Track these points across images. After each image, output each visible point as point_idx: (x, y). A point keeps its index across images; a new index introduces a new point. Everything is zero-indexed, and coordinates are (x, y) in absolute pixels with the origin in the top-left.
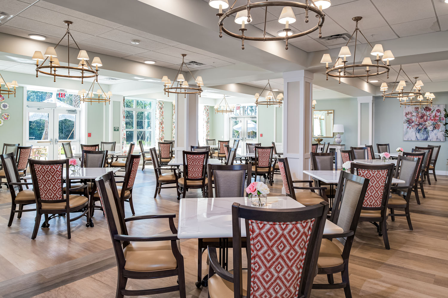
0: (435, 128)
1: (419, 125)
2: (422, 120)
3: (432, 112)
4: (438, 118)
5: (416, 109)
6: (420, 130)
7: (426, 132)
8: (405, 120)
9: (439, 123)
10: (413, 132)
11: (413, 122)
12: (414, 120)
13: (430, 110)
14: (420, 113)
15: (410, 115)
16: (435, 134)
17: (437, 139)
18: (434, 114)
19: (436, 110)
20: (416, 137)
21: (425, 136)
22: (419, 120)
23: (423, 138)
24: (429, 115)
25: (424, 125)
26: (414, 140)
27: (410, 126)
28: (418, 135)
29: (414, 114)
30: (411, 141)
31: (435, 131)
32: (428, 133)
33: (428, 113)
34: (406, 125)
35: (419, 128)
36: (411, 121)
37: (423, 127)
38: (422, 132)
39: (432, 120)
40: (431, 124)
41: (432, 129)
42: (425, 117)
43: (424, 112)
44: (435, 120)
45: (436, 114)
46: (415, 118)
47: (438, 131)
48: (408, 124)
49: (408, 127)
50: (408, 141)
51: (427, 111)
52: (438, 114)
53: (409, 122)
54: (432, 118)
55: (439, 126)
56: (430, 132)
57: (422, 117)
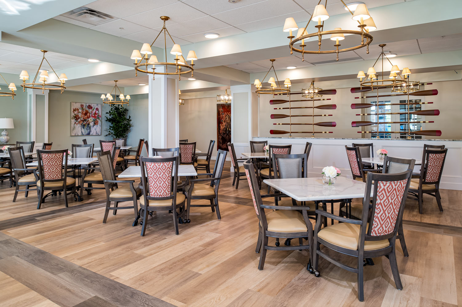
0: (95, 124)
1: (83, 121)
2: (86, 116)
3: (93, 110)
4: (97, 116)
5: (82, 106)
6: (84, 125)
7: (89, 128)
8: (73, 116)
9: (98, 120)
10: (79, 128)
11: (79, 119)
12: (80, 116)
13: (91, 108)
14: (84, 110)
15: (77, 111)
16: (95, 129)
17: (96, 133)
18: (94, 112)
19: (95, 108)
20: (82, 132)
21: (88, 131)
22: (84, 117)
23: (86, 133)
24: (91, 112)
25: (87, 121)
26: (81, 135)
27: (77, 122)
28: (83, 130)
29: (80, 111)
30: (78, 136)
31: (95, 126)
32: (90, 128)
33: (90, 111)
34: (73, 121)
35: (84, 124)
36: (77, 117)
37: (87, 123)
38: (86, 127)
39: (93, 117)
40: (92, 120)
41: (93, 125)
42: (88, 114)
43: (88, 109)
44: (95, 117)
45: (95, 112)
46: (81, 114)
47: (97, 126)
48: (76, 120)
49: (75, 123)
50: (75, 136)
51: (90, 109)
52: (97, 112)
53: (76, 118)
54: (93, 115)
55: (97, 122)
56: (91, 127)
57: (86, 114)
